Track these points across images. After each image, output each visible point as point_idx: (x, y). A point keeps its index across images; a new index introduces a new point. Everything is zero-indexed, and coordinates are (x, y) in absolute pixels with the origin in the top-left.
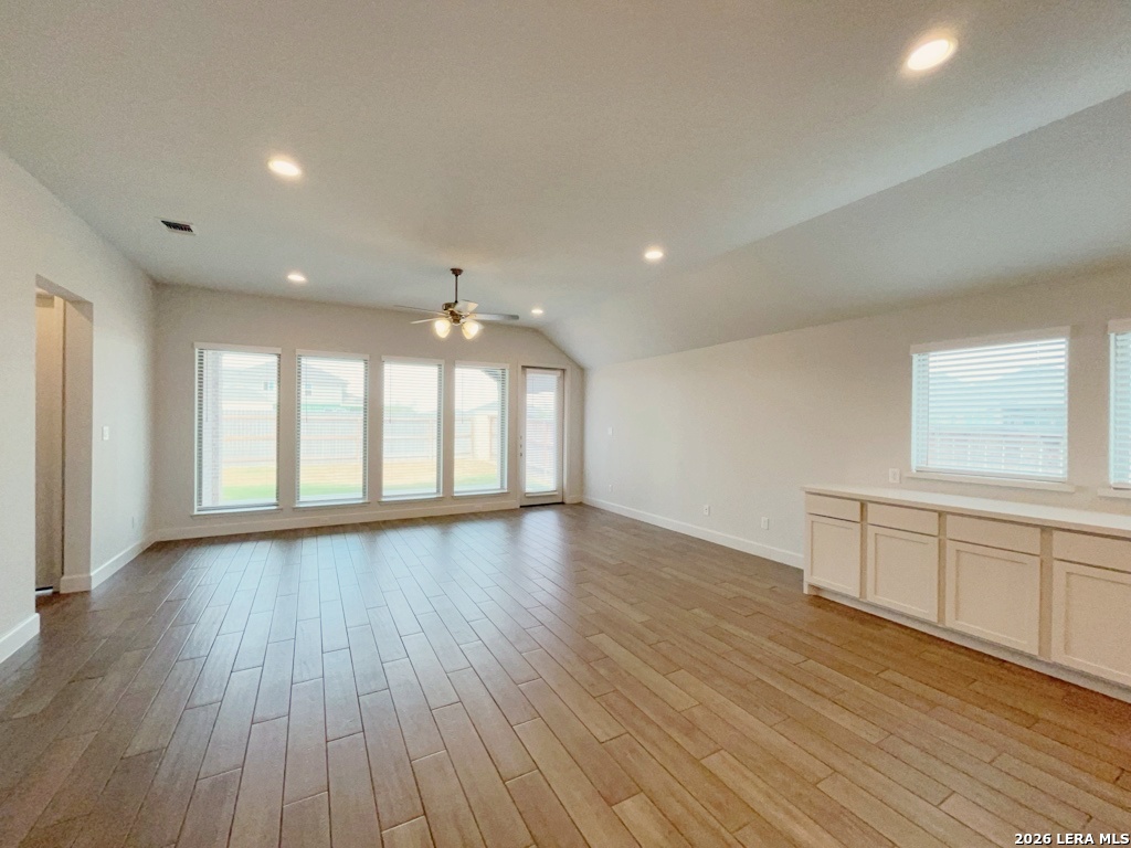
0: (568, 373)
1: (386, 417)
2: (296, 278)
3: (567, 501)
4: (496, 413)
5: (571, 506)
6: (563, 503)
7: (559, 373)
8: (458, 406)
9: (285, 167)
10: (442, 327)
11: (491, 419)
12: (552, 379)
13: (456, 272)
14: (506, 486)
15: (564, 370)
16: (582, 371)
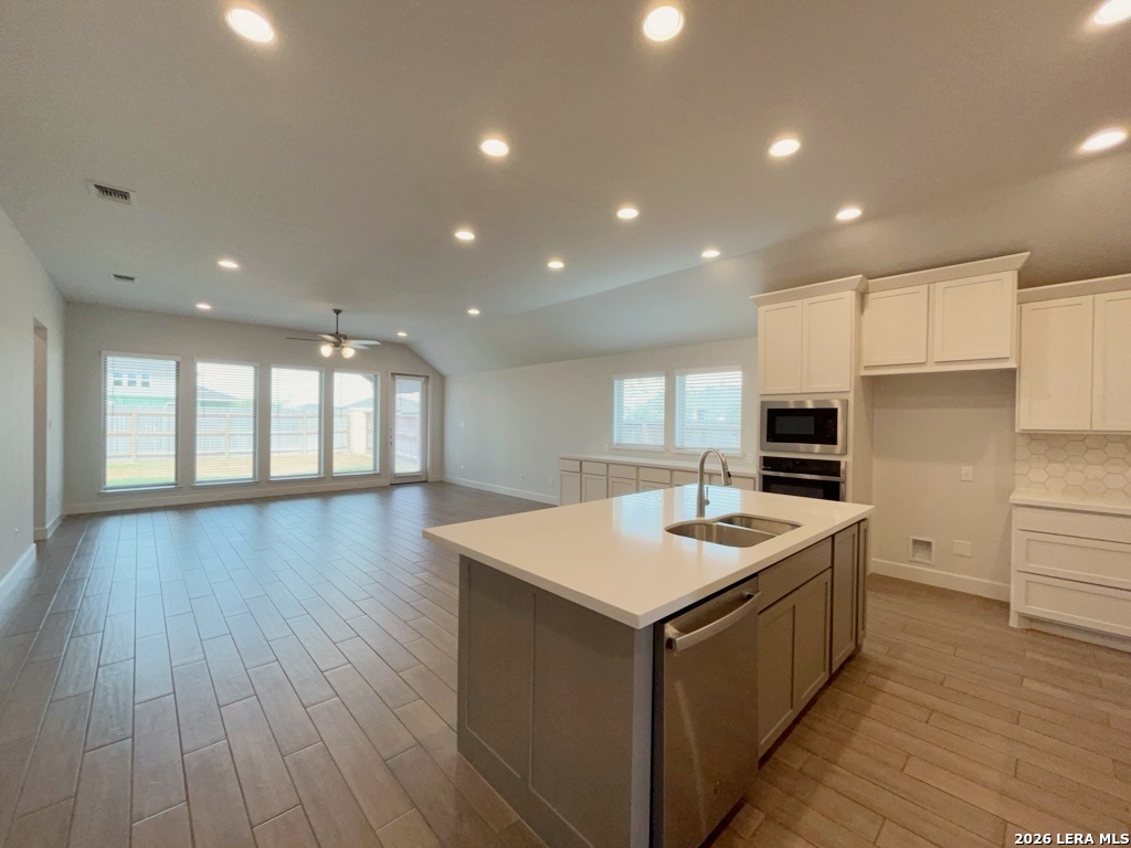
0: (431, 379)
1: (274, 414)
2: (204, 307)
3: (430, 480)
4: (371, 409)
5: (433, 482)
6: (426, 482)
7: (423, 379)
8: (337, 403)
9: (228, 264)
10: (326, 351)
11: (368, 414)
12: (418, 383)
13: (338, 312)
14: (378, 468)
15: (427, 377)
16: (442, 378)
